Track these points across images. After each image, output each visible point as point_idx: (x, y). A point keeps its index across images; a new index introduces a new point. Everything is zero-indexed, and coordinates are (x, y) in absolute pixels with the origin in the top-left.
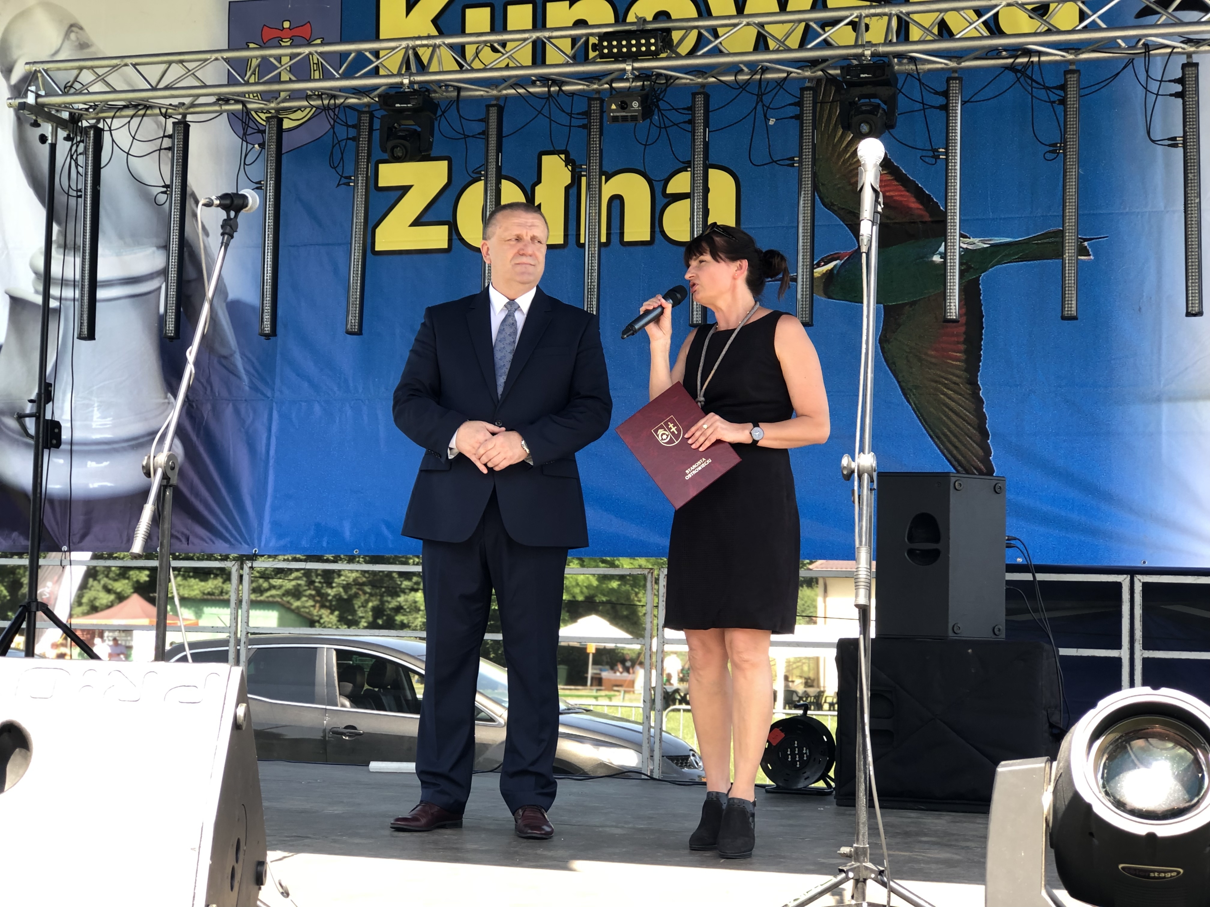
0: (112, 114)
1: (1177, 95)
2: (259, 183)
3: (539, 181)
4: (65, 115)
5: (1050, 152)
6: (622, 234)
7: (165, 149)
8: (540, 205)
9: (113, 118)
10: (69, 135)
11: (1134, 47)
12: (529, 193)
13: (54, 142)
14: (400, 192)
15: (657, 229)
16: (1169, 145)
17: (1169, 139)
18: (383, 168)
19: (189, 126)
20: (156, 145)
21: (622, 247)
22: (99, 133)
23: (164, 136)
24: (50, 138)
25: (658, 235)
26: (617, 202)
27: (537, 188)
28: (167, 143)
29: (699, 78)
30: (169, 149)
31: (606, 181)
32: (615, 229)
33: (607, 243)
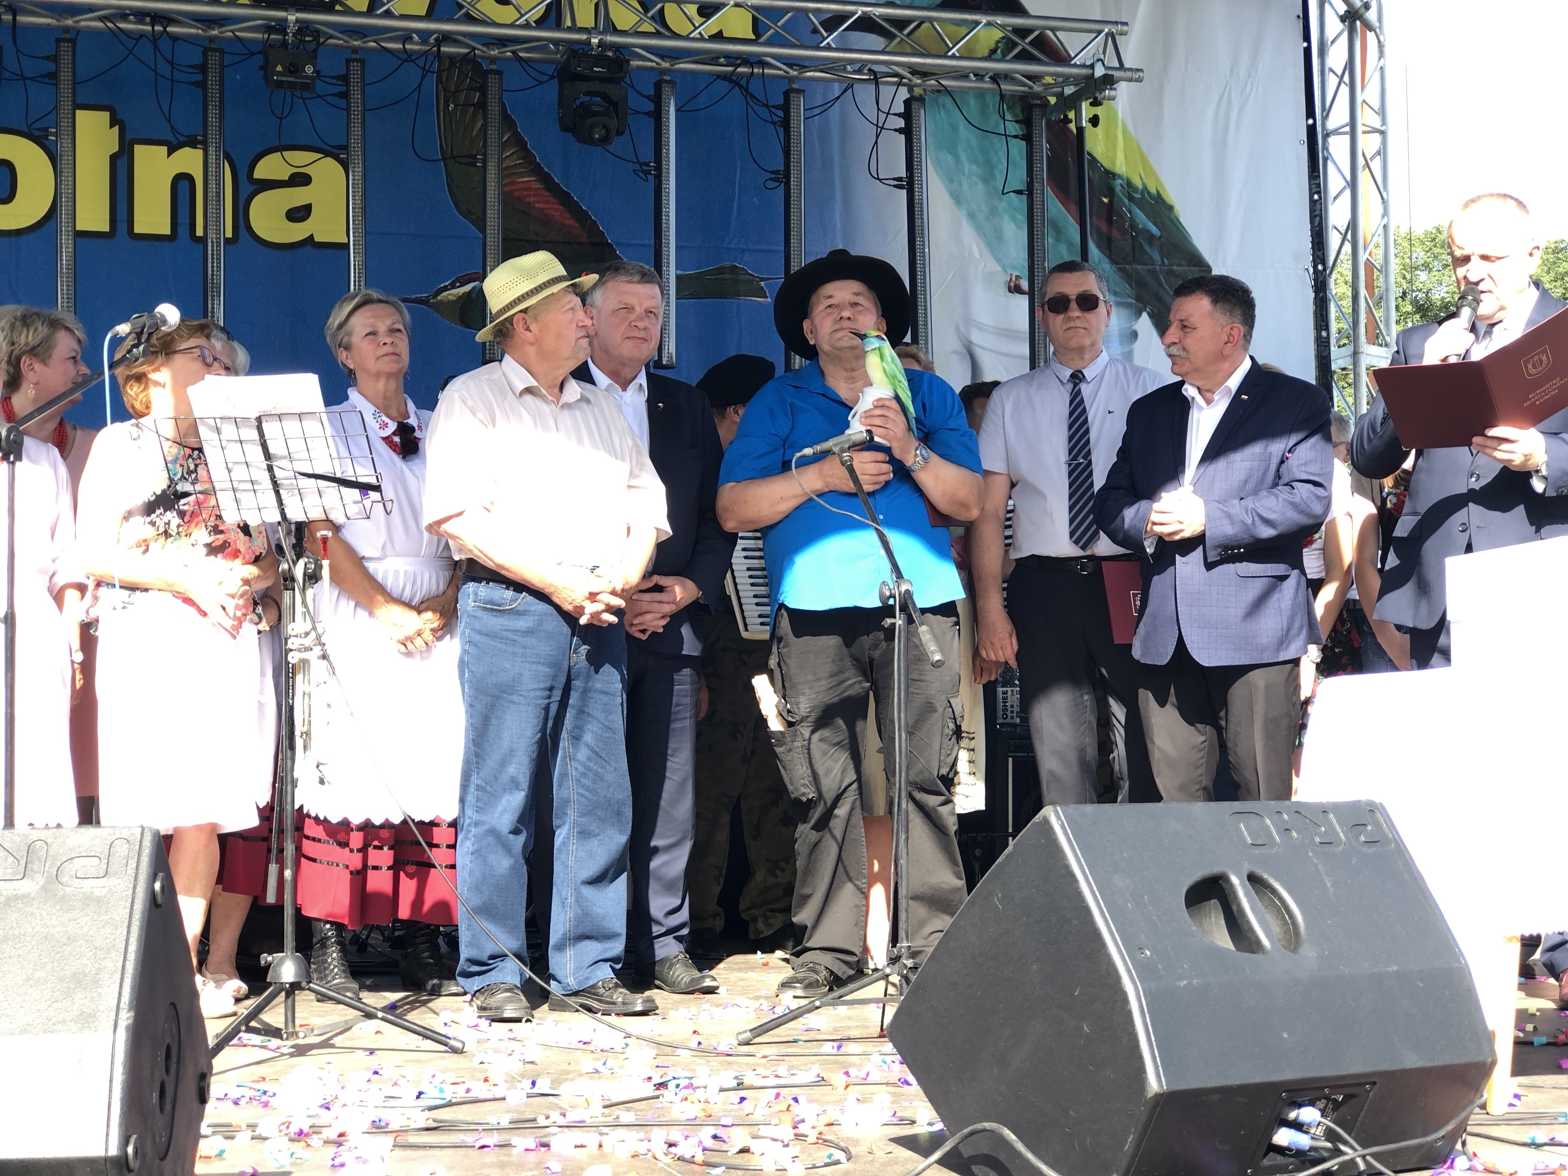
1: (899, 131)
5: (770, 179)
6: (192, 225)
11: (859, 71)
15: (242, 223)
16: (895, 186)
17: (894, 179)
21: (192, 242)
25: (243, 231)
26: (184, 184)
29: (356, 40)
31: (169, 154)
32: (184, 219)
33: (172, 237)
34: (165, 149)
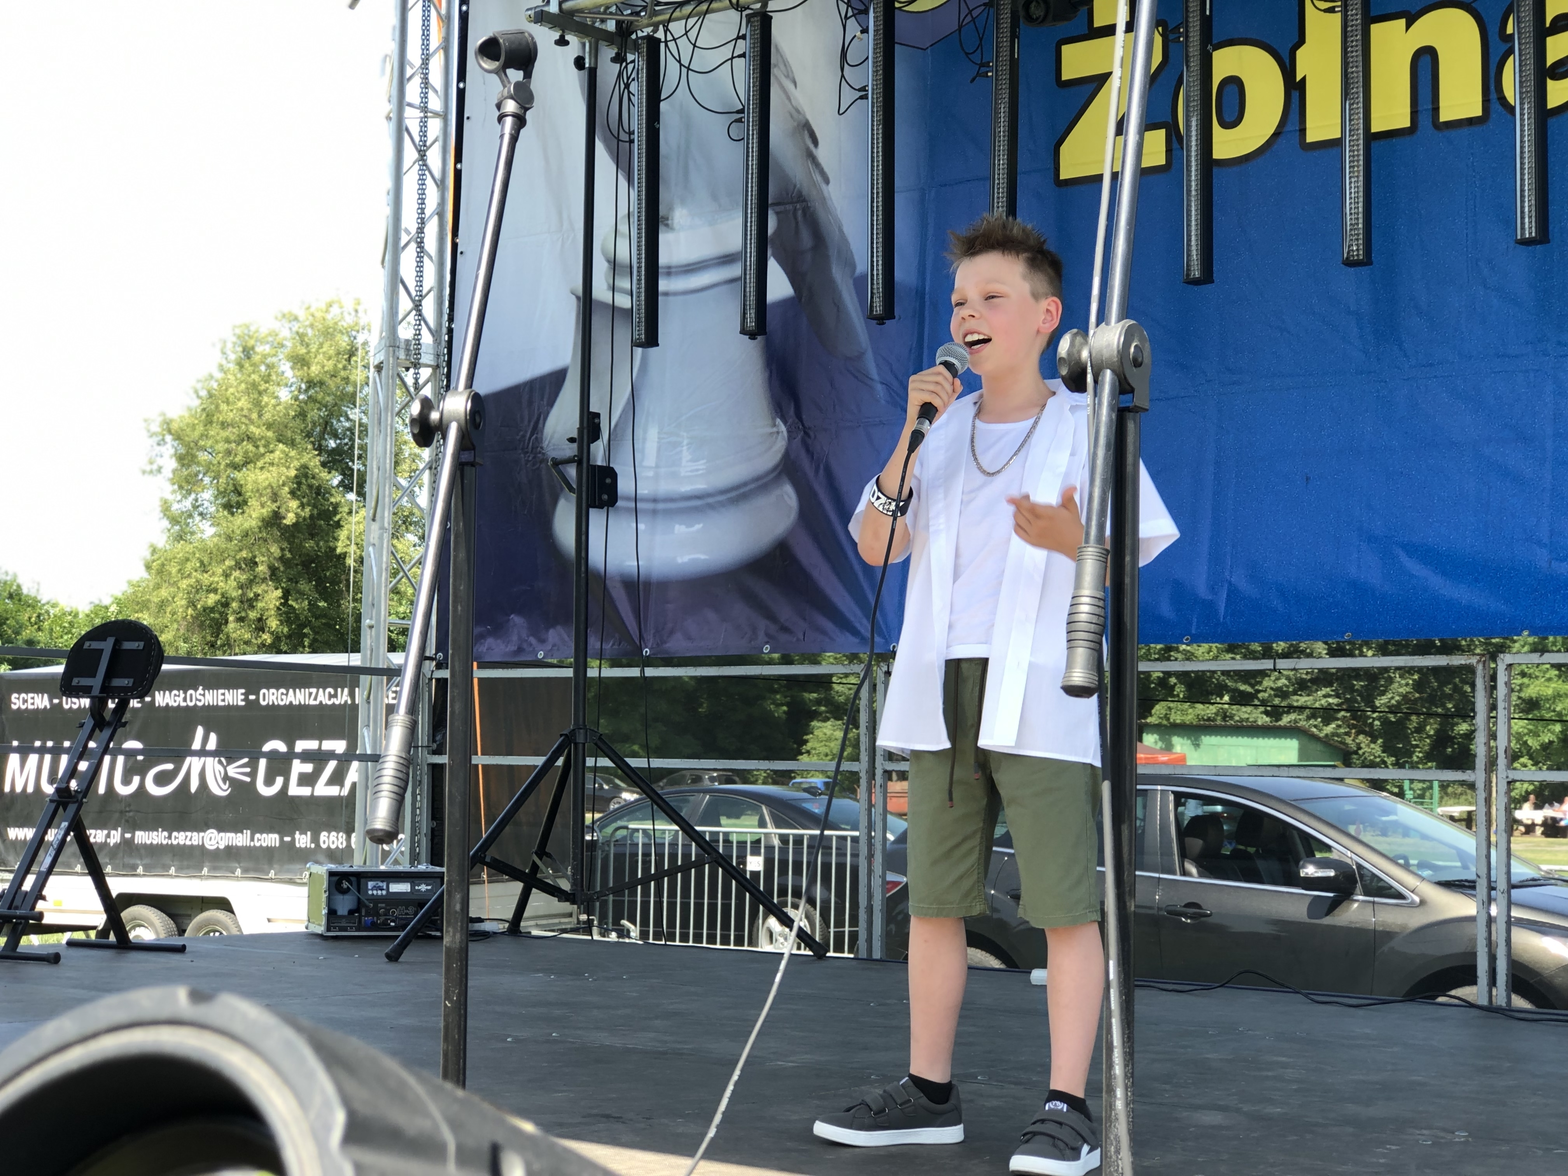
0: (667, 16)
2: (863, 89)
3: (1301, 41)
4: (611, 26)
6: (1436, 110)
7: (739, 56)
8: (1304, 79)
9: (670, 20)
10: (617, 54)
12: (1287, 61)
13: (593, 65)
14: (1095, 85)
15: (1493, 96)
18: (1069, 51)
19: (771, 18)
20: (727, 52)
21: (1436, 132)
22: (653, 44)
23: (738, 38)
24: (587, 61)
25: (1496, 106)
26: (1427, 59)
27: (1300, 53)
28: (742, 46)
30: (743, 55)
31: (1408, 26)
32: (1425, 105)
33: (1413, 129)
34: (1402, 22)
